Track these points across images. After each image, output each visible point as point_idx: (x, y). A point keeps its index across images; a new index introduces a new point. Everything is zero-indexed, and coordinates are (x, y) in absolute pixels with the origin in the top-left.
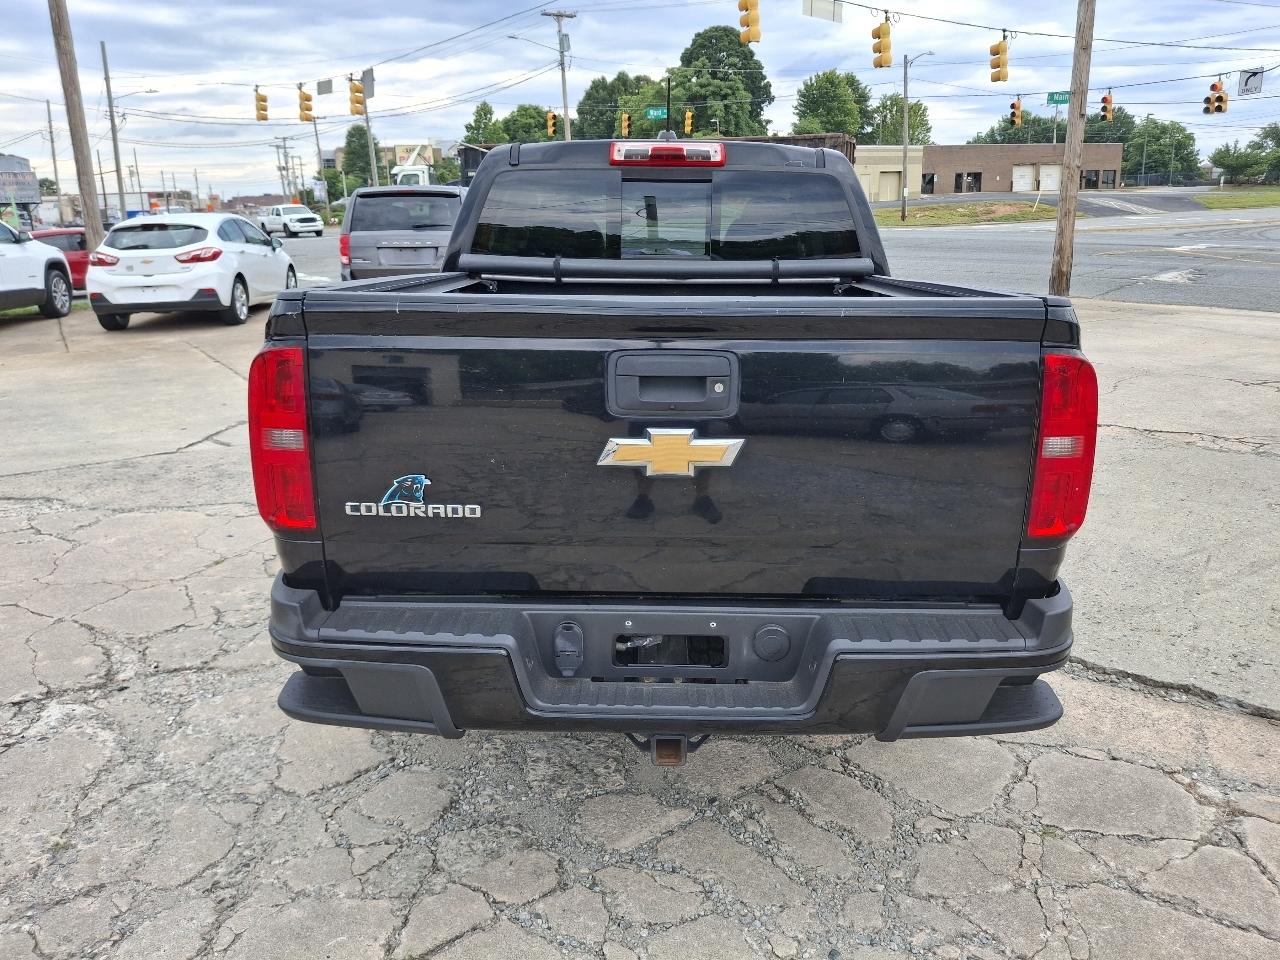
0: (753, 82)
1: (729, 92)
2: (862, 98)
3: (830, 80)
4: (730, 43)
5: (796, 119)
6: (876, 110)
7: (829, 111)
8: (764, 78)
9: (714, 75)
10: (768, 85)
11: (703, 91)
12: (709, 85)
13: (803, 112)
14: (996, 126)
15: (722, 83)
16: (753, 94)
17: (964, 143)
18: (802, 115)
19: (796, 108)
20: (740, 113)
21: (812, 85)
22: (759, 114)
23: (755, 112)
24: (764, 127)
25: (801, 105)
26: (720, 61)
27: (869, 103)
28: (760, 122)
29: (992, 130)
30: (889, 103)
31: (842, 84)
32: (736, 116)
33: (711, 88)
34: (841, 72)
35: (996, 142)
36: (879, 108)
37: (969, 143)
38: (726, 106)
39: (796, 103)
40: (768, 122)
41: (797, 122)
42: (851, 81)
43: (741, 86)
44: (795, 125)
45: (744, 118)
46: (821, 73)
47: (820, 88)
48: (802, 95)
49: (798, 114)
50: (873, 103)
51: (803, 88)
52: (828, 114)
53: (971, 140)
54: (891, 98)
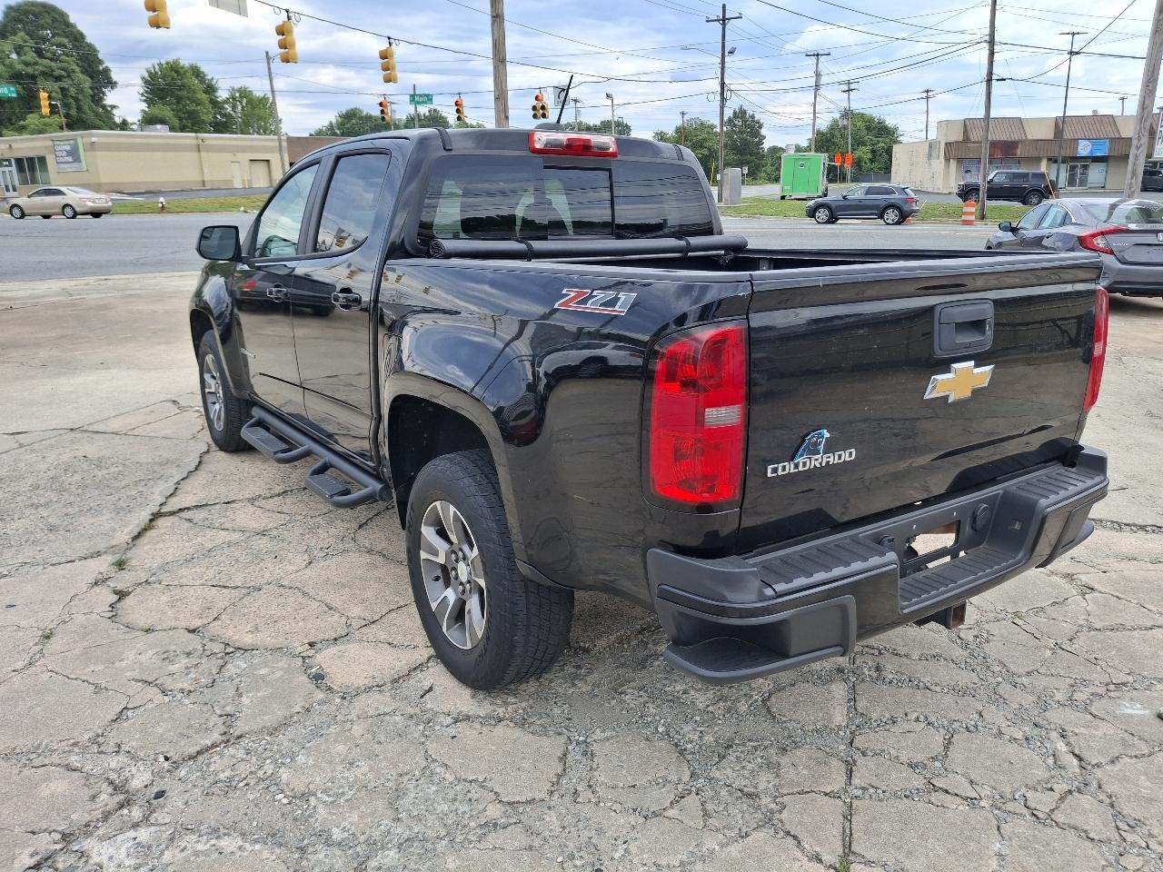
0: (89, 66)
1: (63, 73)
2: (210, 89)
3: (174, 68)
4: (53, 21)
5: (144, 106)
6: (226, 101)
7: (179, 99)
8: (101, 62)
9: (39, 53)
10: (107, 71)
11: (30, 70)
12: (36, 63)
13: (150, 99)
14: (334, 121)
15: (53, 64)
16: (92, 78)
17: (307, 135)
18: (150, 102)
19: (142, 95)
20: (80, 97)
21: (156, 73)
22: (101, 99)
23: (97, 99)
24: (110, 112)
25: (147, 92)
26: (44, 40)
27: (218, 94)
28: (104, 107)
29: (331, 124)
30: (237, 95)
31: (188, 74)
32: (77, 100)
33: (41, 68)
34: (185, 62)
35: (335, 134)
36: (228, 99)
37: (311, 135)
38: (63, 89)
39: (142, 91)
40: (113, 107)
41: (147, 109)
42: (197, 72)
43: (77, 69)
44: (143, 111)
45: (86, 104)
46: (163, 62)
47: (164, 77)
48: (146, 82)
49: (145, 101)
50: (222, 95)
51: (146, 75)
52: (178, 102)
53: (313, 133)
54: (239, 90)
